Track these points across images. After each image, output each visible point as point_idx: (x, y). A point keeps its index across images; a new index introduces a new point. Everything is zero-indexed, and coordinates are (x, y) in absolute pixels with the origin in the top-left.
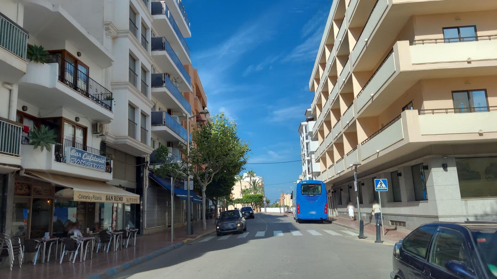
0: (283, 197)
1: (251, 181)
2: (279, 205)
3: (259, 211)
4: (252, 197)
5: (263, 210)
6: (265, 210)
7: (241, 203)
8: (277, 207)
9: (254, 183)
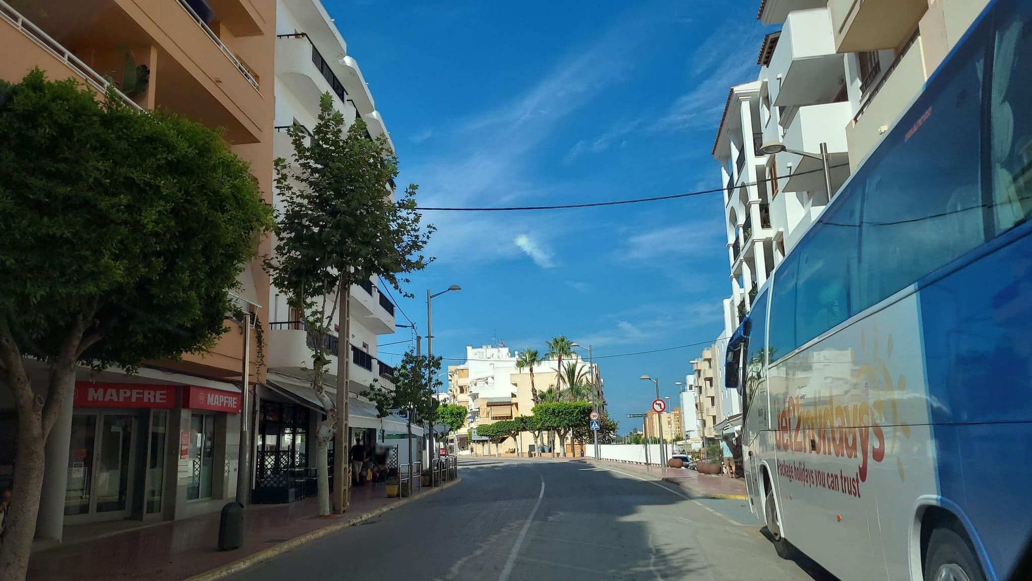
0: (658, 402)
1: (562, 369)
2: (643, 437)
3: (578, 455)
4: (559, 412)
5: (590, 450)
6: (597, 451)
7: (532, 430)
8: (637, 443)
9: (571, 372)
